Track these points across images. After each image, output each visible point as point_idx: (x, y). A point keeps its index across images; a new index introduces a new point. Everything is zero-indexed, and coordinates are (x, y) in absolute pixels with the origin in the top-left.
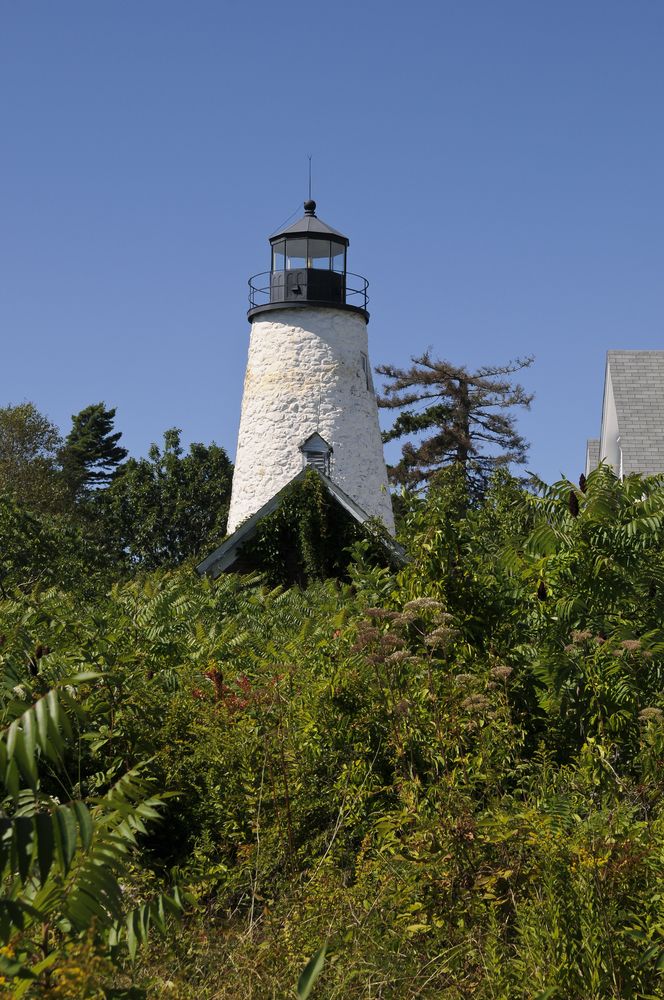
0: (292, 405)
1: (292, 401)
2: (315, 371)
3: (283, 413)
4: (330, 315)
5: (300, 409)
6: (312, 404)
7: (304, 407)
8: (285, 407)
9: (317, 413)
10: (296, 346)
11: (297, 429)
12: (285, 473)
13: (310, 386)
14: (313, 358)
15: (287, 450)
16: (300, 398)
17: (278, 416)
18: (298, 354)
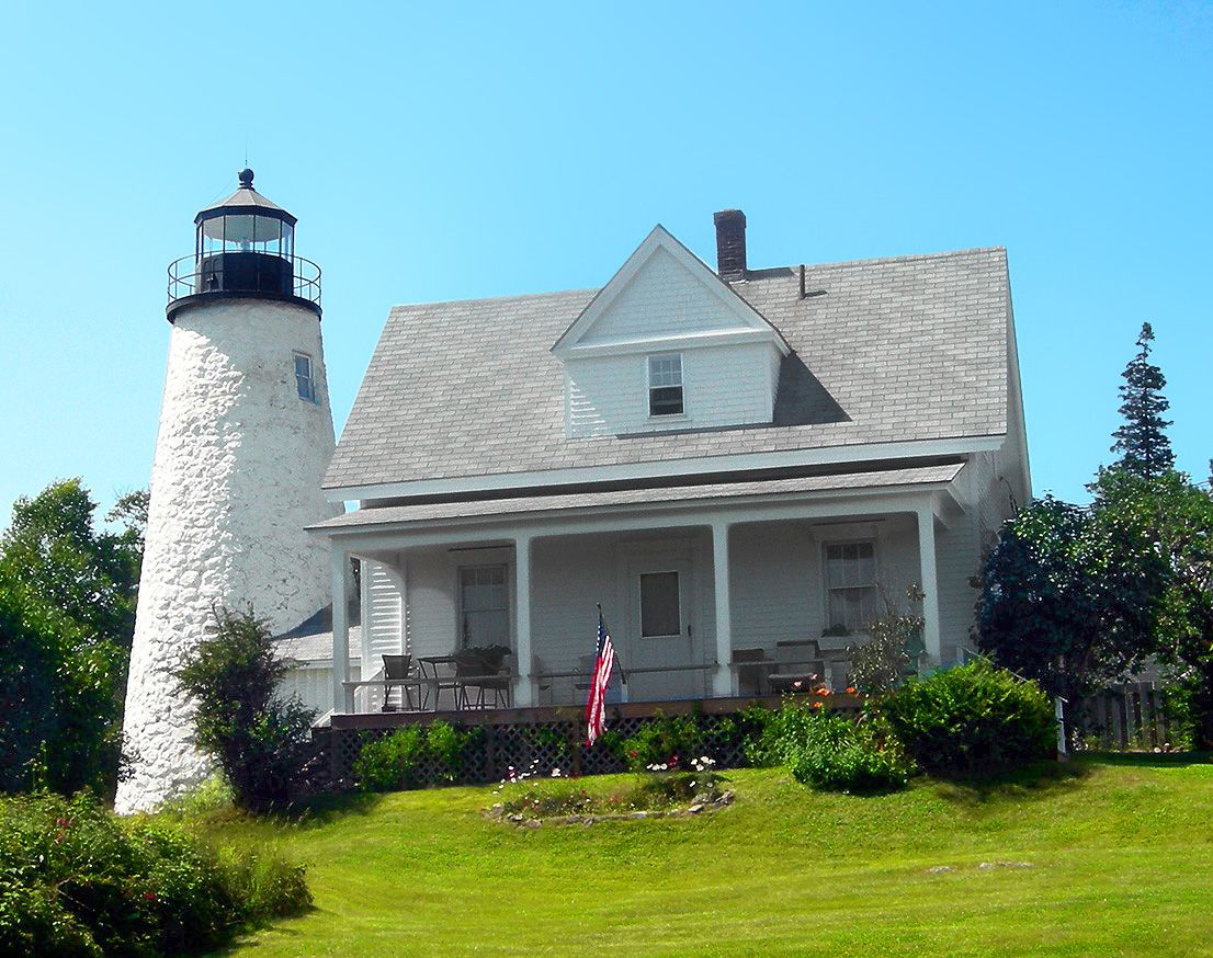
0: (193, 426)
1: (193, 422)
2: (223, 380)
3: (183, 437)
4: (245, 307)
5: (202, 430)
6: (214, 423)
7: (205, 427)
8: (186, 430)
9: (221, 434)
10: (201, 351)
11: (196, 457)
12: (180, 514)
13: (214, 400)
14: (220, 364)
15: (185, 483)
16: (201, 416)
17: (178, 441)
18: (203, 361)
